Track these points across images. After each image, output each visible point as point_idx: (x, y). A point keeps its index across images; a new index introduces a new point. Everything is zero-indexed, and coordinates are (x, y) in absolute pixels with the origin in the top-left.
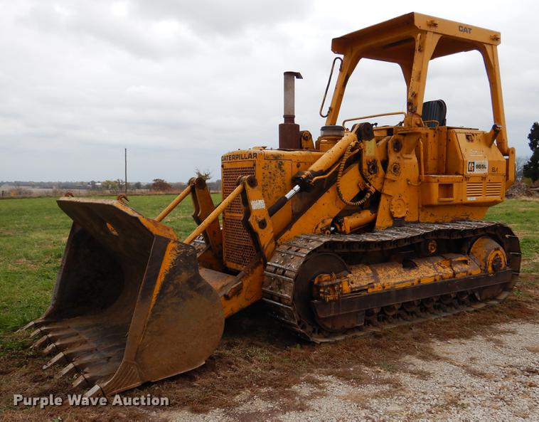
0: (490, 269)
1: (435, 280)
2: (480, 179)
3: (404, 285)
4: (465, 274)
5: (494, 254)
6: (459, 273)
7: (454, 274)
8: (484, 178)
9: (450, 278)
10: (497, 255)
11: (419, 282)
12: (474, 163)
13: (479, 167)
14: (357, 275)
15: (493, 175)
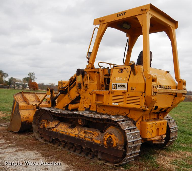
0: (105, 143)
1: (76, 136)
2: (122, 93)
3: (63, 133)
4: (90, 140)
5: (109, 136)
6: (87, 138)
7: (85, 137)
8: (124, 93)
9: (83, 138)
10: (110, 137)
11: (69, 134)
12: (116, 84)
13: (119, 86)
14: (53, 123)
15: (131, 91)
